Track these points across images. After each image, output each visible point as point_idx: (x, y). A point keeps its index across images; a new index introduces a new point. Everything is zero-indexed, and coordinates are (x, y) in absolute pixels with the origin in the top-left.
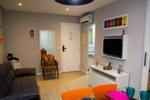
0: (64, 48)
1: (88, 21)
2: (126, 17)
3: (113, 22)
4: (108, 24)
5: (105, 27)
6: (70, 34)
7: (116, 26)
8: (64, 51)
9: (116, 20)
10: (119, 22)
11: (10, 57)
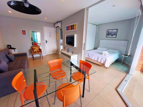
0: (46, 42)
1: (58, 26)
2: (76, 24)
3: (69, 28)
4: (68, 28)
5: (67, 30)
6: (50, 33)
7: (72, 29)
8: (46, 43)
9: (72, 26)
10: (72, 27)
11: (9, 47)
